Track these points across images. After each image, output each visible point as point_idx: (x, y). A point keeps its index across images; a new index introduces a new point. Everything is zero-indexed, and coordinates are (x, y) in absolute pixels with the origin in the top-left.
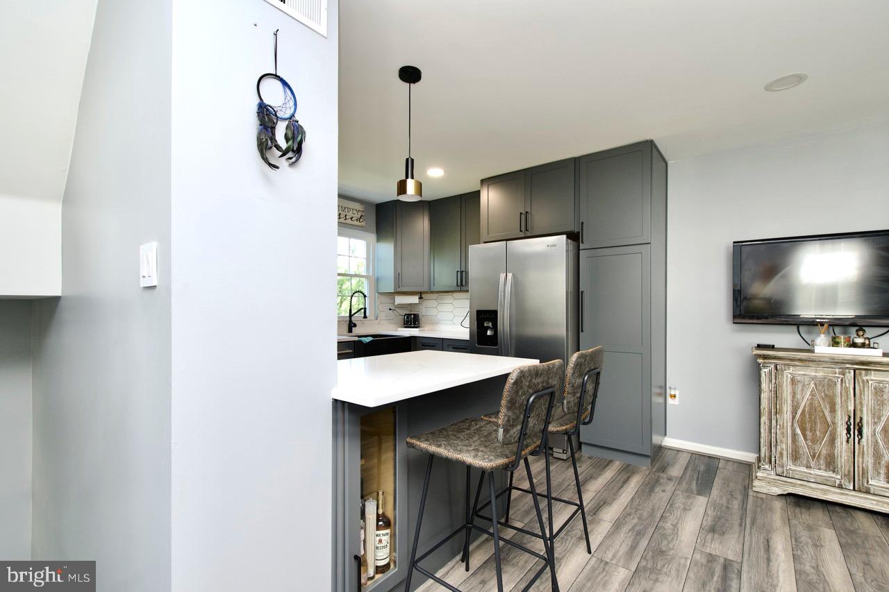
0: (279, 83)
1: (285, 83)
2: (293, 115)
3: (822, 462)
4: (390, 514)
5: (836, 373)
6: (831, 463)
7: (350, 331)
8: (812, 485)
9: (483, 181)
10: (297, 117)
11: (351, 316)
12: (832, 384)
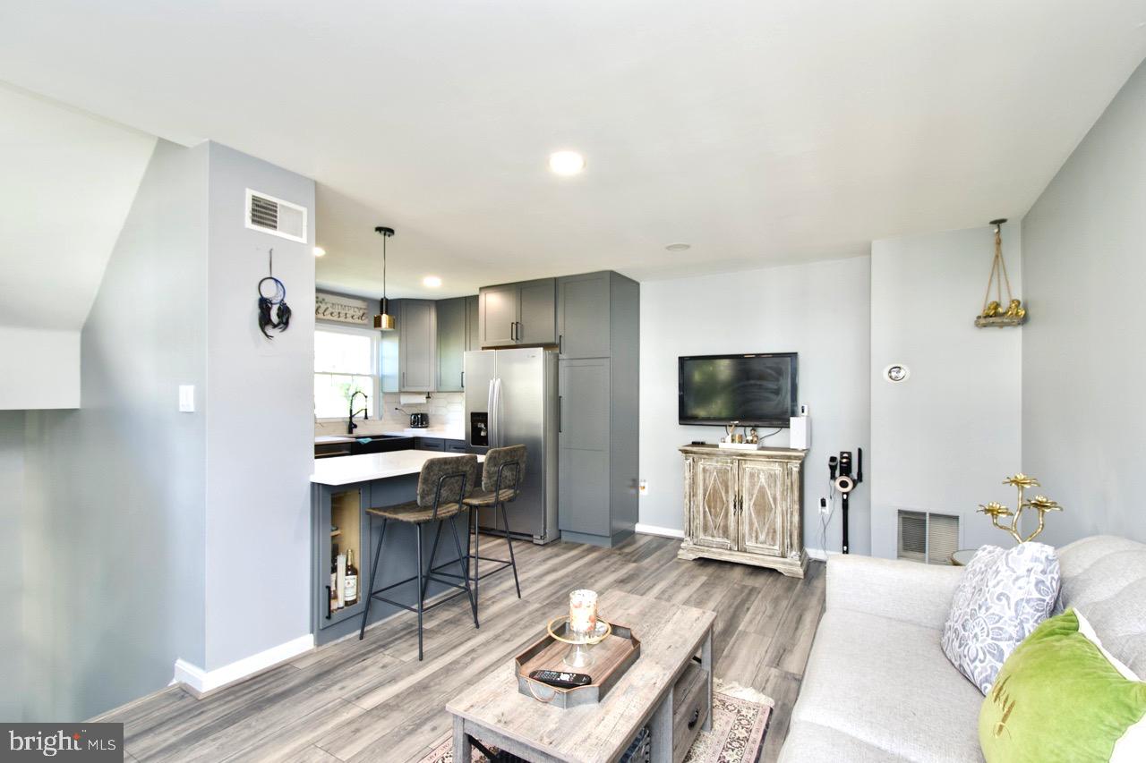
0: (272, 281)
1: (276, 281)
2: (282, 300)
3: (721, 531)
4: (357, 566)
5: (727, 463)
6: (726, 533)
7: (350, 431)
8: (713, 550)
9: (481, 289)
10: (286, 301)
11: (351, 417)
12: (726, 472)
